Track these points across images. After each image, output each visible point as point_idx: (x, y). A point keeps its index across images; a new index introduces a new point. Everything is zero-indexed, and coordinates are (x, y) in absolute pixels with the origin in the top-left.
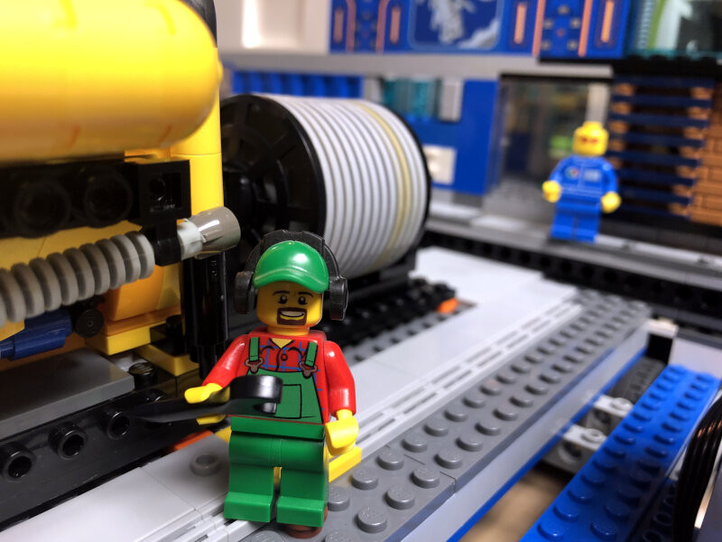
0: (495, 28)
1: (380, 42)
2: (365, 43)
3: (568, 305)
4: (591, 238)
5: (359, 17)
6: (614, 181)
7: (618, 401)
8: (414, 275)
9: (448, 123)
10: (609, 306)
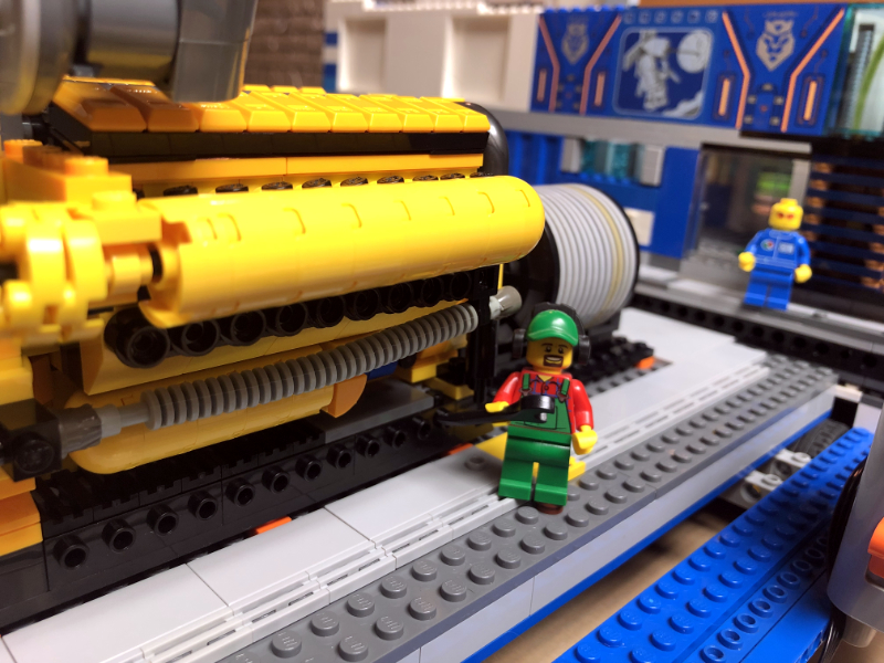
0: (699, 99)
1: (583, 105)
2: (568, 106)
3: (757, 367)
4: (784, 307)
5: (562, 80)
6: (808, 253)
7: (799, 455)
8: (617, 334)
9: (649, 187)
10: (796, 370)
